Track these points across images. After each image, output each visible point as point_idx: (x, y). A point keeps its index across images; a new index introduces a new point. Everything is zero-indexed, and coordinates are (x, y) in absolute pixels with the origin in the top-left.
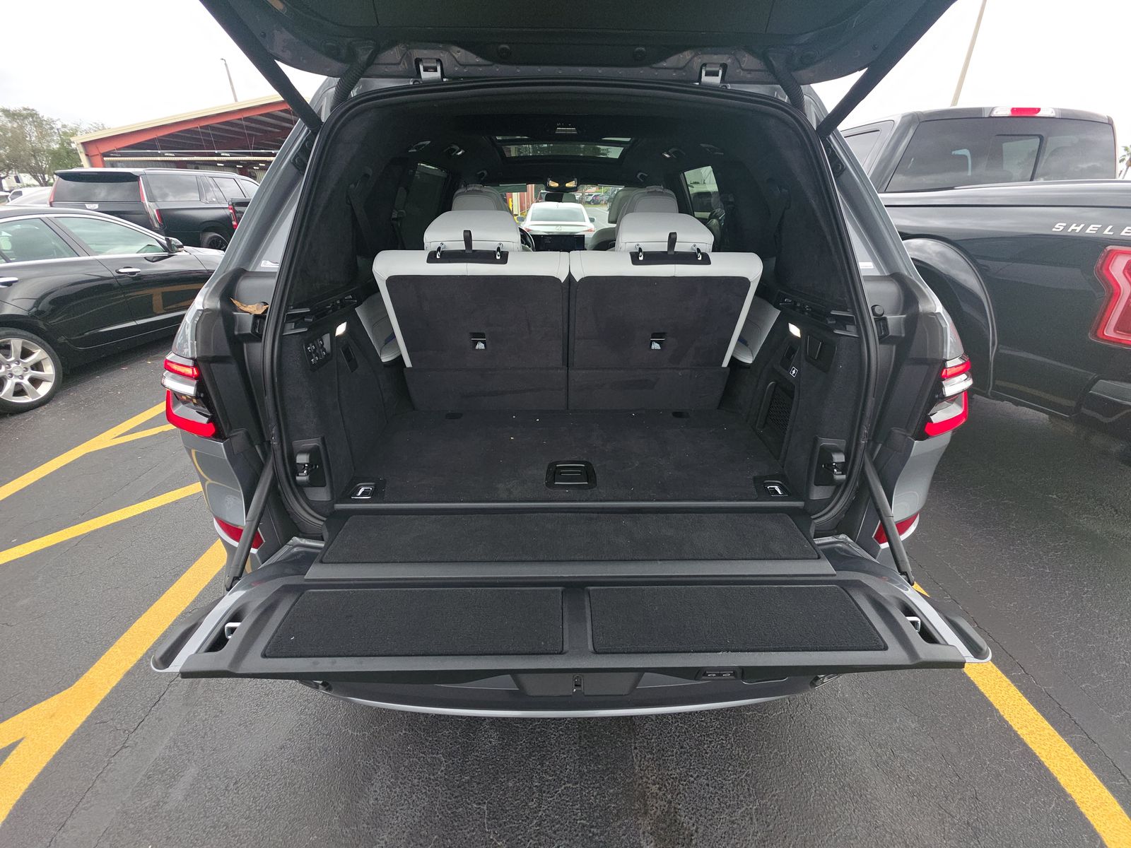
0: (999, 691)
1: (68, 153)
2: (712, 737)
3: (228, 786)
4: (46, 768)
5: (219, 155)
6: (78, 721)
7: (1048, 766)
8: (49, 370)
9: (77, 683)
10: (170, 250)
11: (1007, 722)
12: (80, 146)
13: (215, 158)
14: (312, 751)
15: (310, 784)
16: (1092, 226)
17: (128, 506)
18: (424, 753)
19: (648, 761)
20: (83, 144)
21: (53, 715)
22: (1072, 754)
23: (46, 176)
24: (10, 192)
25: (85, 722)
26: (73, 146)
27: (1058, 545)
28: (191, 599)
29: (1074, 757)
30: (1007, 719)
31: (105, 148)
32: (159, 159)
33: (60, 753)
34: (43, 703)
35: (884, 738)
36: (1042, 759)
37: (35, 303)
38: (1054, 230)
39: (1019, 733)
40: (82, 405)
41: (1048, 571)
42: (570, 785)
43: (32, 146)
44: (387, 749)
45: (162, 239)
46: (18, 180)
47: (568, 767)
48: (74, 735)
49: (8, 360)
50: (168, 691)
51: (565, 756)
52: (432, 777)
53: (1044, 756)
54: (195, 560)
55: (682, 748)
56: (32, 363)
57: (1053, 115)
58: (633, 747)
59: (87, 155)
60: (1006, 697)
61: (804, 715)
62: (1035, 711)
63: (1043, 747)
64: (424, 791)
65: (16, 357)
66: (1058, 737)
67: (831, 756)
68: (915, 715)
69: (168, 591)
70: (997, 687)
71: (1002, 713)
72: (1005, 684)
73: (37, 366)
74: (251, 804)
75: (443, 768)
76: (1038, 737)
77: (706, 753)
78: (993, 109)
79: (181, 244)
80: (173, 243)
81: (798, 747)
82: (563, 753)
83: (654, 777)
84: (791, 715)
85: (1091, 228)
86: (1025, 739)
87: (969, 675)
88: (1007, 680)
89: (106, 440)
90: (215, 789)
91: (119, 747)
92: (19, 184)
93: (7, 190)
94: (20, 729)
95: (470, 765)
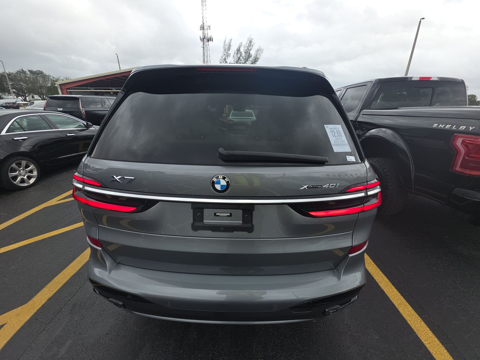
0: (416, 324)
1: (54, 88)
2: (288, 338)
3: (83, 349)
4: (13, 336)
5: (111, 90)
6: (28, 318)
7: (435, 358)
8: (35, 173)
9: (29, 302)
10: (87, 127)
11: (419, 338)
12: (59, 85)
13: (110, 91)
14: (119, 336)
15: (117, 351)
16: (448, 125)
17: (59, 229)
18: (165, 340)
19: (260, 348)
20: (60, 85)
21: (18, 315)
22: (446, 353)
23: (44, 96)
24: (29, 102)
25: (30, 318)
26: (56, 85)
27: (448, 259)
28: (78, 269)
29: (447, 354)
30: (419, 337)
31: (68, 87)
32: (88, 91)
33: (19, 330)
34: (15, 310)
35: (363, 343)
36: (433, 355)
37: (33, 147)
38: (433, 126)
39: (424, 343)
40: (46, 187)
41: (442, 270)
42: (225, 357)
43: (40, 85)
44: (150, 337)
45: (85, 123)
46: (33, 97)
47: (225, 349)
48: (25, 323)
49: (20, 169)
50: (64, 307)
51: (224, 344)
52: (167, 351)
53: (434, 354)
54: (82, 252)
55: (275, 343)
56: (29, 170)
57: (437, 80)
58: (253, 342)
59: (61, 89)
60: (419, 326)
61: (329, 331)
62: (432, 333)
63: (434, 349)
64: (163, 356)
65: (23, 168)
66: (441, 345)
67: (339, 350)
68: (378, 333)
69: (70, 265)
70: (416, 322)
71: (417, 334)
72: (419, 321)
73: (31, 171)
74: (91, 358)
75: (172, 347)
76: (432, 345)
77: (285, 346)
78: (412, 77)
79: (92, 125)
80: (89, 124)
81: (325, 345)
82: (223, 343)
83: (261, 356)
84: (323, 331)
85: (447, 126)
86: (426, 346)
87: (404, 316)
88: (420, 319)
89: (54, 202)
90: (77, 350)
91: (41, 330)
92: (33, 99)
93: (28, 101)
94: (5, 319)
95: (183, 346)
